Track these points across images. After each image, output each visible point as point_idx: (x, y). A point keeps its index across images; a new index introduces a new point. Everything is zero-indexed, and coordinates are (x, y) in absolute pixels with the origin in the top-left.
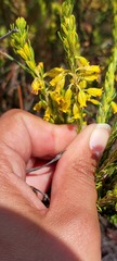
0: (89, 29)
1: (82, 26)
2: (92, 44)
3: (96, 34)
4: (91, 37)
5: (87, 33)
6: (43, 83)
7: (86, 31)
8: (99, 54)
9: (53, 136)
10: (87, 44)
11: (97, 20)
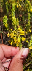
0: (21, 16)
1: (19, 15)
2: (22, 20)
3: (23, 17)
7: (20, 17)
10: (20, 20)
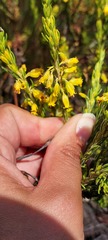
0: (79, 30)
1: (72, 28)
2: (81, 44)
3: (84, 35)
4: (81, 38)
5: (77, 34)
6: (25, 83)
7: (76, 32)
8: (88, 53)
9: (38, 127)
10: (77, 44)
11: (86, 22)
